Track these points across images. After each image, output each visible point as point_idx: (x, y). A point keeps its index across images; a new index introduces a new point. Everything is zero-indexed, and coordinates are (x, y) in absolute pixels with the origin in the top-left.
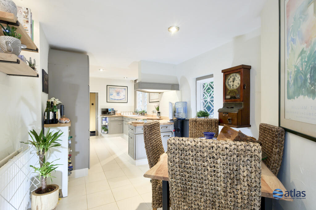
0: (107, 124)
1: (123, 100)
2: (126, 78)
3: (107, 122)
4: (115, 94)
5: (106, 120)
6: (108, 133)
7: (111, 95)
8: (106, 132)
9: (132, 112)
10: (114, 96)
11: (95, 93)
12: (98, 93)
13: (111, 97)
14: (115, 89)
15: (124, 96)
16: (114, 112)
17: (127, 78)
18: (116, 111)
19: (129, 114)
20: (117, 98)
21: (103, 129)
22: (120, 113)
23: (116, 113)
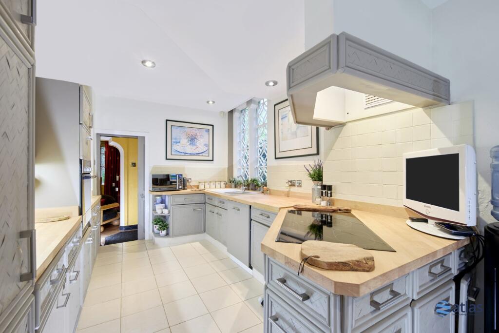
0: (166, 212)
1: (204, 154)
2: (211, 102)
3: (166, 207)
4: (184, 141)
5: (163, 202)
6: (167, 234)
7: (177, 143)
8: (164, 232)
9: (222, 183)
10: (184, 146)
11: (137, 137)
12: (144, 137)
13: (176, 147)
14: (187, 130)
15: (205, 145)
16: (184, 183)
17: (214, 102)
18: (188, 181)
19: (218, 186)
20: (189, 149)
21: (156, 224)
22: (197, 184)
23: (188, 184)
